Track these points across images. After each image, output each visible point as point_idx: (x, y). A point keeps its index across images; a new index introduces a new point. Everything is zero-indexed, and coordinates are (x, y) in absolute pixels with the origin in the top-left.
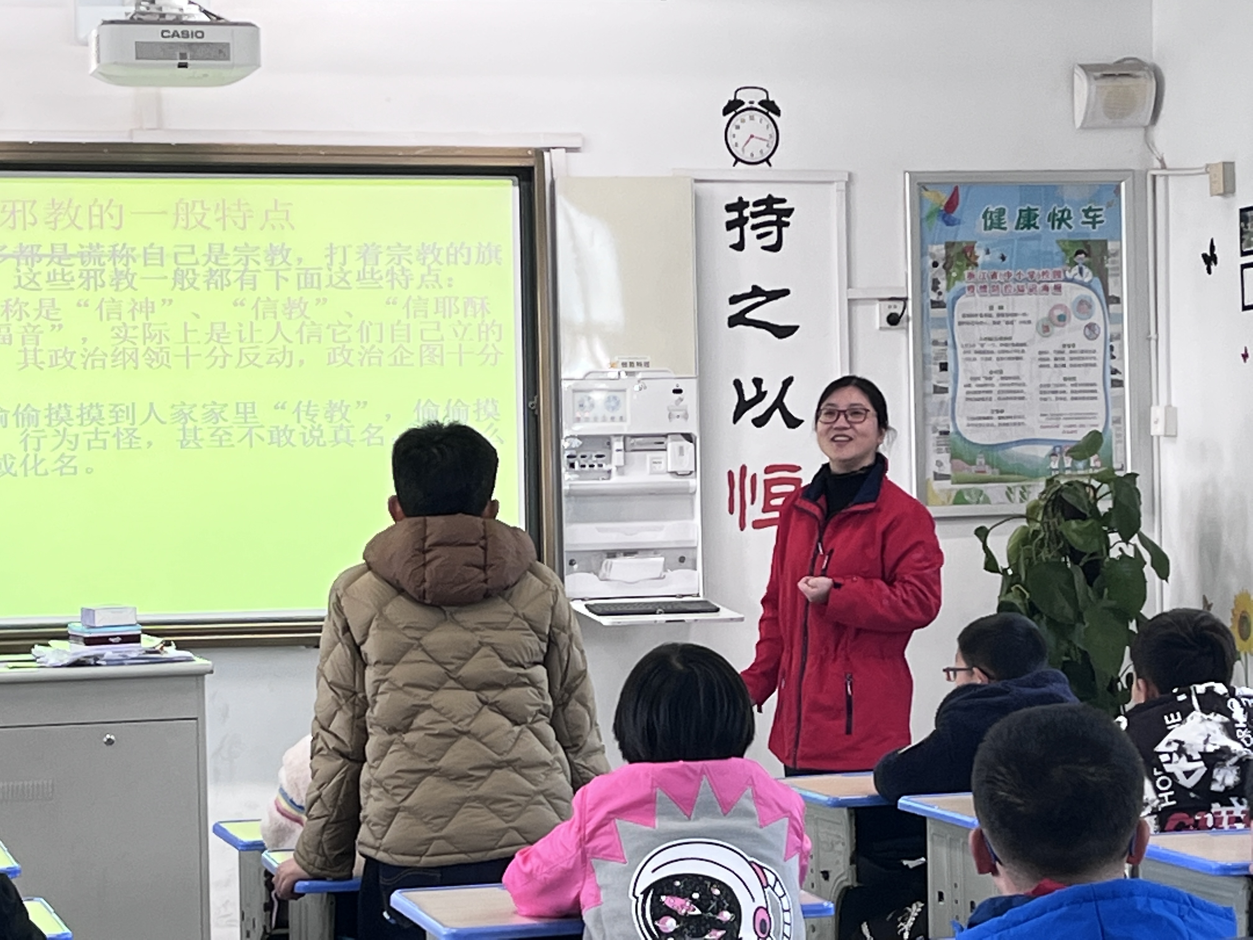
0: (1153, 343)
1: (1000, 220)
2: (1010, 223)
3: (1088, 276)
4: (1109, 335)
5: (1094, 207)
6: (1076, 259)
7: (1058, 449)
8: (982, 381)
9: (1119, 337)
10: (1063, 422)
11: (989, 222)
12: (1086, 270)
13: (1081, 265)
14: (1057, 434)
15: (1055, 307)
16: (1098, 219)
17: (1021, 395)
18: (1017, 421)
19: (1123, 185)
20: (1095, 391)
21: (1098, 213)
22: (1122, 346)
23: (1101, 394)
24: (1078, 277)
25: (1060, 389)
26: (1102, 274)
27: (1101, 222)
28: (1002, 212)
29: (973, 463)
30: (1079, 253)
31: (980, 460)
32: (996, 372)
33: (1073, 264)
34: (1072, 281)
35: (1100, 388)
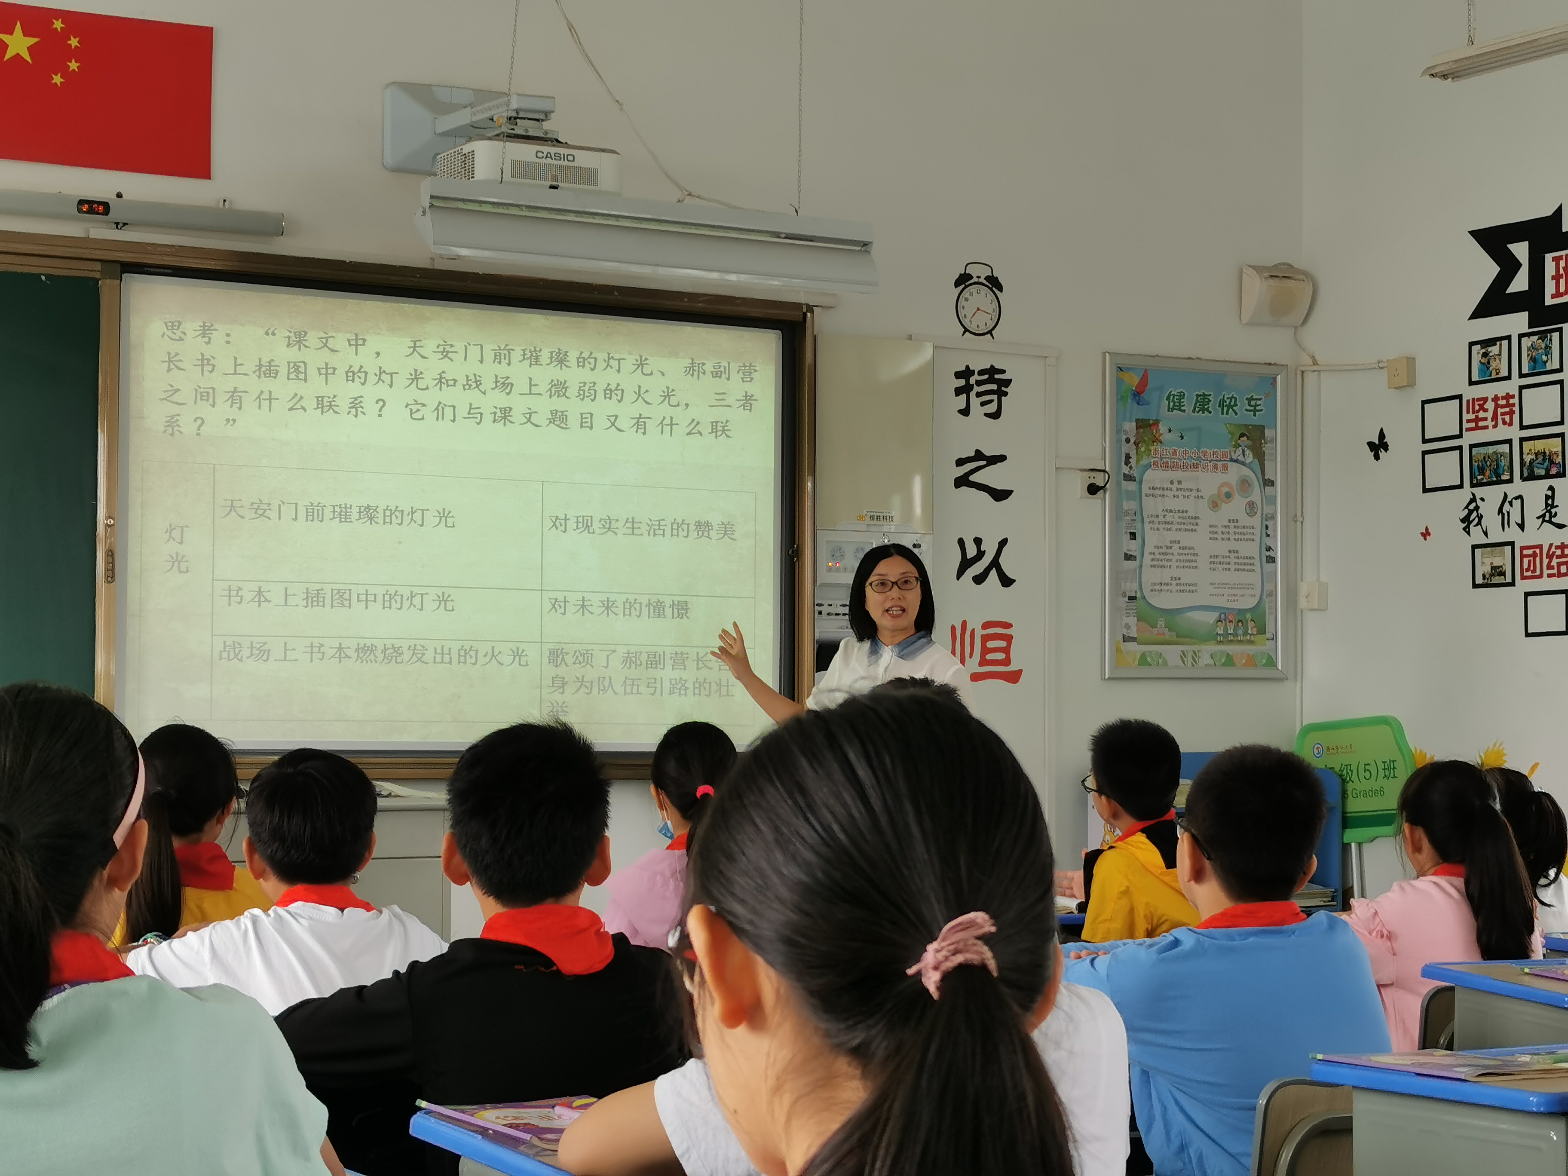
0: (1299, 524)
1: (1180, 402)
2: (1188, 405)
3: (1250, 458)
4: (1264, 516)
5: (1254, 397)
6: (1239, 441)
7: (1223, 616)
8: (1164, 550)
9: (1273, 517)
10: (1227, 592)
11: (1172, 404)
12: (1247, 452)
13: (1244, 447)
14: (1222, 602)
15: (1222, 485)
16: (1258, 408)
17: (1194, 564)
18: (1191, 588)
19: (1279, 377)
20: (1253, 564)
21: (1259, 402)
22: (1275, 525)
23: (1257, 568)
24: (1241, 458)
25: (1226, 560)
26: (1260, 456)
27: (1261, 410)
28: (1182, 396)
29: (1154, 626)
30: (1242, 435)
31: (1161, 623)
32: (1175, 542)
33: (1237, 446)
34: (1236, 461)
35: (1257, 562)
